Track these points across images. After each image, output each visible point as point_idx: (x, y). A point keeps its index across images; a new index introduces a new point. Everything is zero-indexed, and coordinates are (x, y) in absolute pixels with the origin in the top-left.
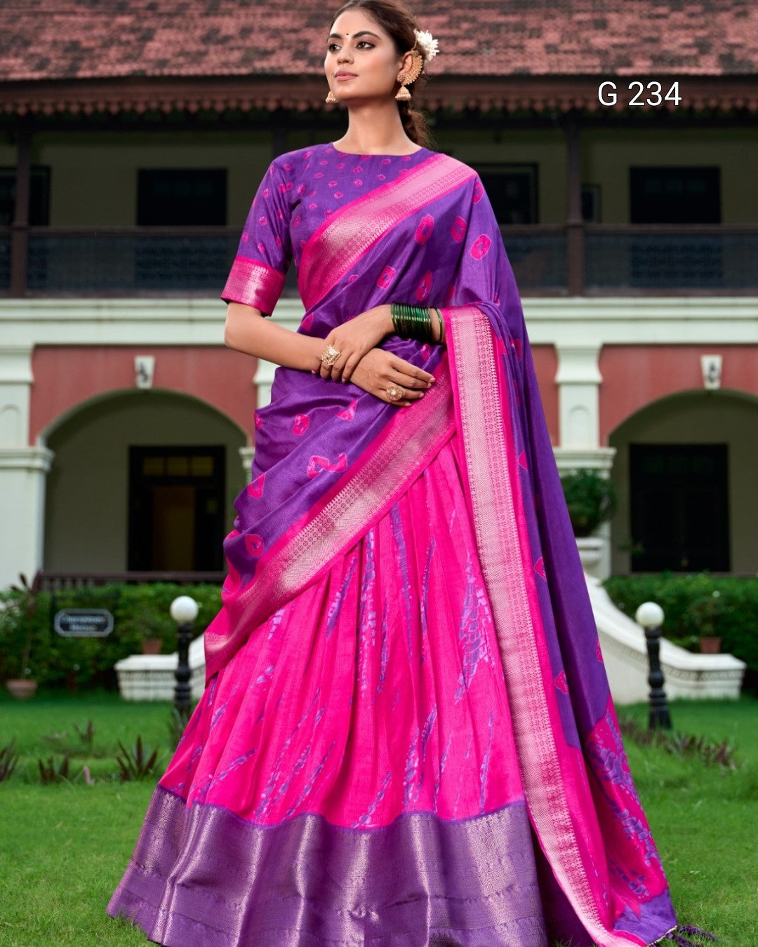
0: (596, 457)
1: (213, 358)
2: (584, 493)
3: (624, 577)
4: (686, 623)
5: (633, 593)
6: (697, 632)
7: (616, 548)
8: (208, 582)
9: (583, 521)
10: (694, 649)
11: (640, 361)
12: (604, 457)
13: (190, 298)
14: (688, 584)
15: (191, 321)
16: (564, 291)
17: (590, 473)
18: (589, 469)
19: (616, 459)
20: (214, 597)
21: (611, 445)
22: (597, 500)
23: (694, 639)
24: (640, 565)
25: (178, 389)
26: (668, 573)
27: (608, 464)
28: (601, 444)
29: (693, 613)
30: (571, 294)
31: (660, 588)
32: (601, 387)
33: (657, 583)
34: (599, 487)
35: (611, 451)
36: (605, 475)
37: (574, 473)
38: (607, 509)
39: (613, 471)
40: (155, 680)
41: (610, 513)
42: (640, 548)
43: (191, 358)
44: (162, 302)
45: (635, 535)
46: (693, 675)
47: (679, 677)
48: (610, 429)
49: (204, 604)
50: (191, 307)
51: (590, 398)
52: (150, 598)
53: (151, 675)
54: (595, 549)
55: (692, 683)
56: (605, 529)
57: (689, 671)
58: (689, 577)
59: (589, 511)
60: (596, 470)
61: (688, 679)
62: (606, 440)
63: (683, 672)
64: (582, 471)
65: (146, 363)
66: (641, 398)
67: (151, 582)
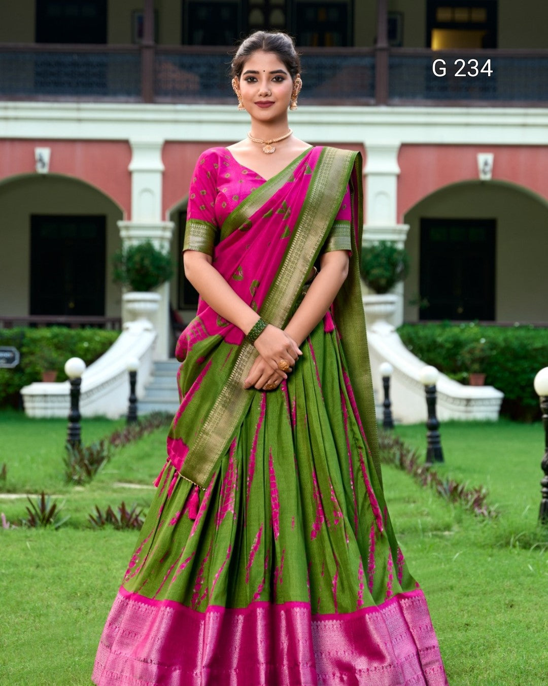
0: (394, 231)
1: (96, 150)
2: (383, 261)
3: (413, 325)
4: (459, 363)
5: (419, 338)
6: (467, 369)
7: (408, 302)
8: (92, 325)
9: (383, 282)
10: (464, 382)
11: (430, 157)
12: (400, 232)
13: (78, 102)
14: (462, 331)
15: (79, 120)
16: (372, 101)
17: (389, 244)
18: (389, 241)
19: (409, 234)
20: (97, 338)
21: (406, 222)
22: (394, 265)
23: (465, 375)
24: (426, 315)
25: (70, 174)
26: (447, 322)
27: (403, 237)
28: (398, 222)
29: (464, 356)
30: (377, 104)
31: (440, 335)
32: (399, 177)
33: (438, 331)
34: (395, 256)
35: (406, 227)
36: (400, 246)
37: (376, 244)
38: (402, 272)
39: (406, 243)
40: (52, 402)
41: (403, 276)
42: (426, 303)
43: (79, 149)
44: (56, 105)
45: (423, 293)
46: (465, 403)
47: (452, 403)
48: (405, 210)
49: (89, 343)
50: (79, 110)
51: (391, 186)
52: (48, 339)
53: (49, 399)
54: (392, 303)
55: (462, 408)
56: (400, 287)
57: (461, 399)
58: (463, 325)
59: (387, 274)
60: (393, 242)
61: (459, 405)
62: (402, 218)
63: (455, 399)
64: (383, 243)
65: (44, 153)
66: (430, 186)
67: (49, 325)
